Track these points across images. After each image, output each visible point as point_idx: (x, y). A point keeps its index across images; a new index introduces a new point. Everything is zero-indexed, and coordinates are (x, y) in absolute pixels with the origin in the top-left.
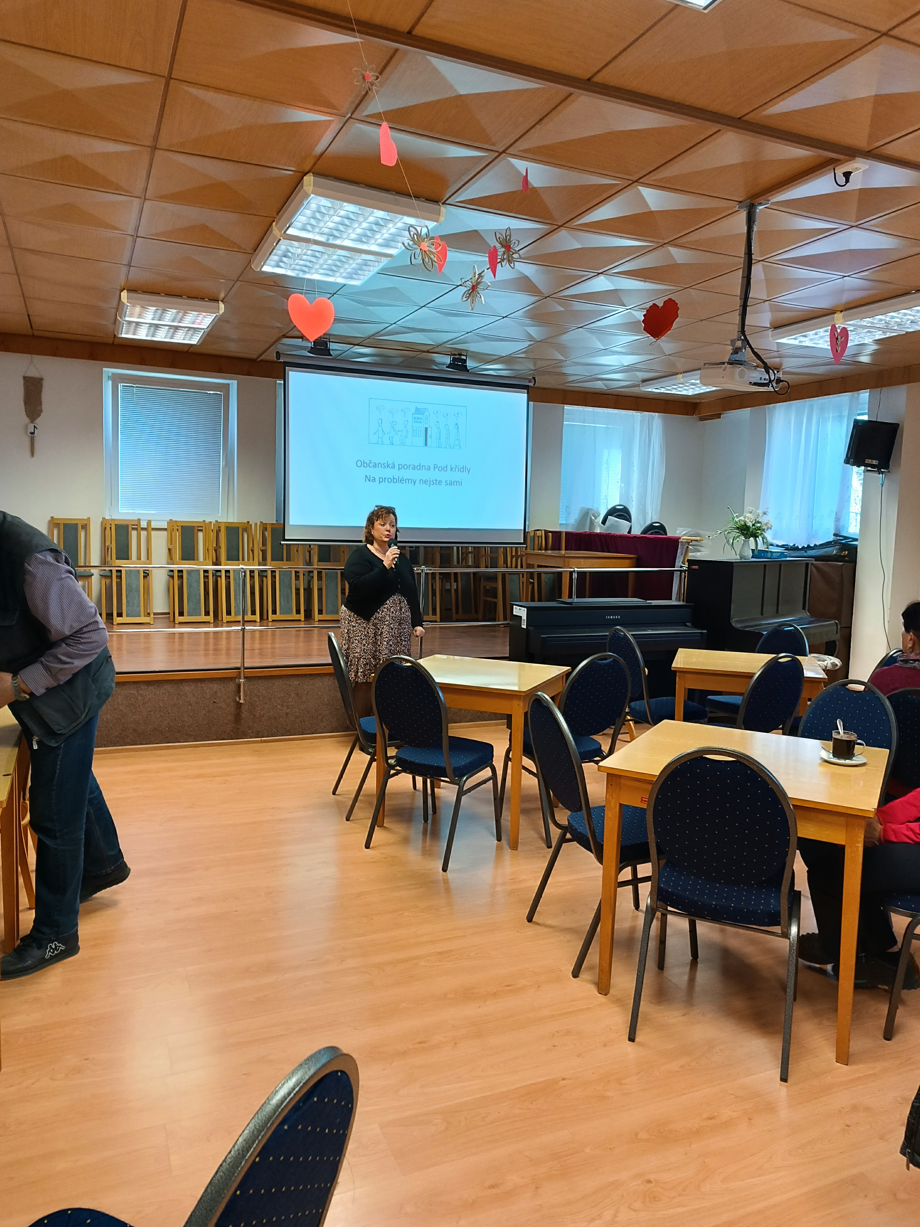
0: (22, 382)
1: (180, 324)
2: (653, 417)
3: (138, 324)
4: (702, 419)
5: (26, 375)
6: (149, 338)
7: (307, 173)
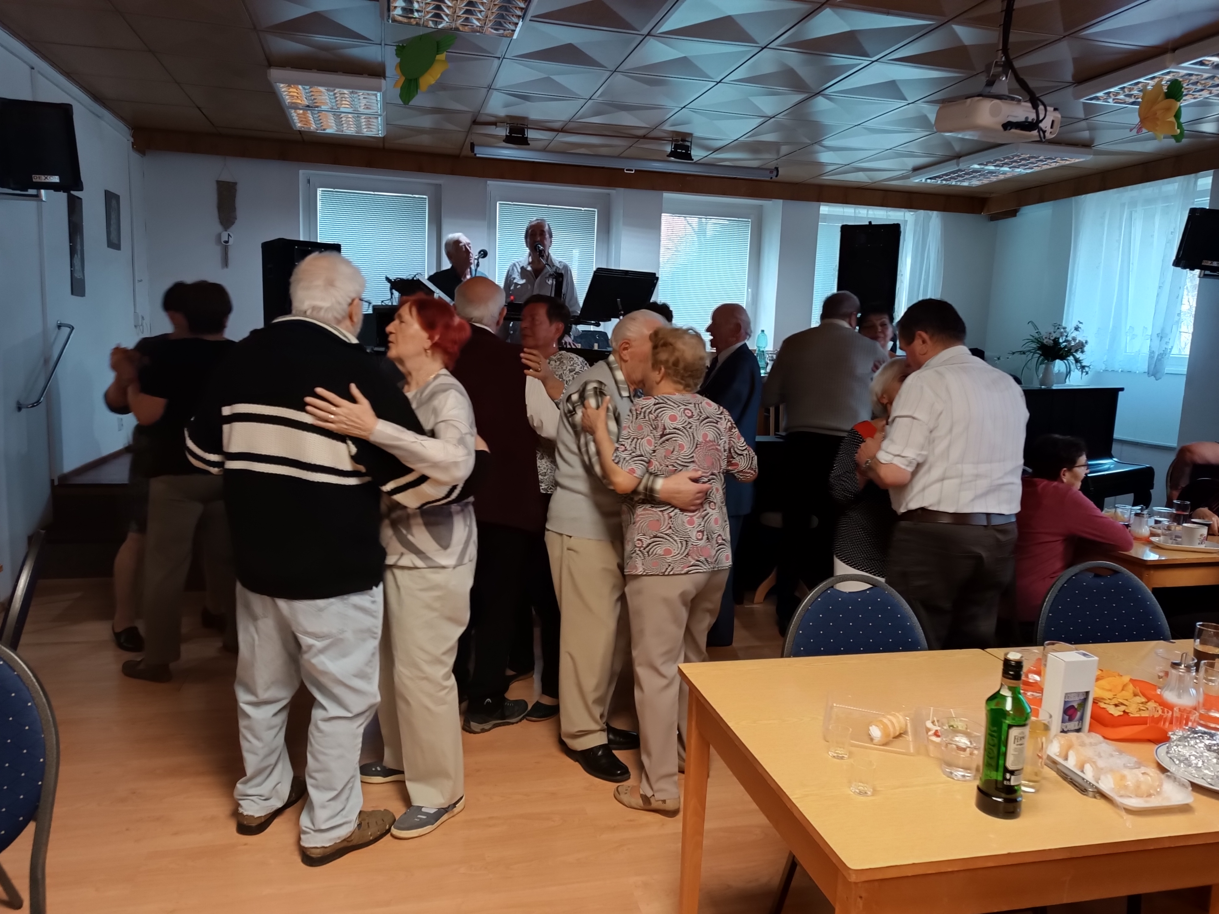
0: (214, 186)
2: (930, 217)
4: (994, 218)
5: (219, 180)
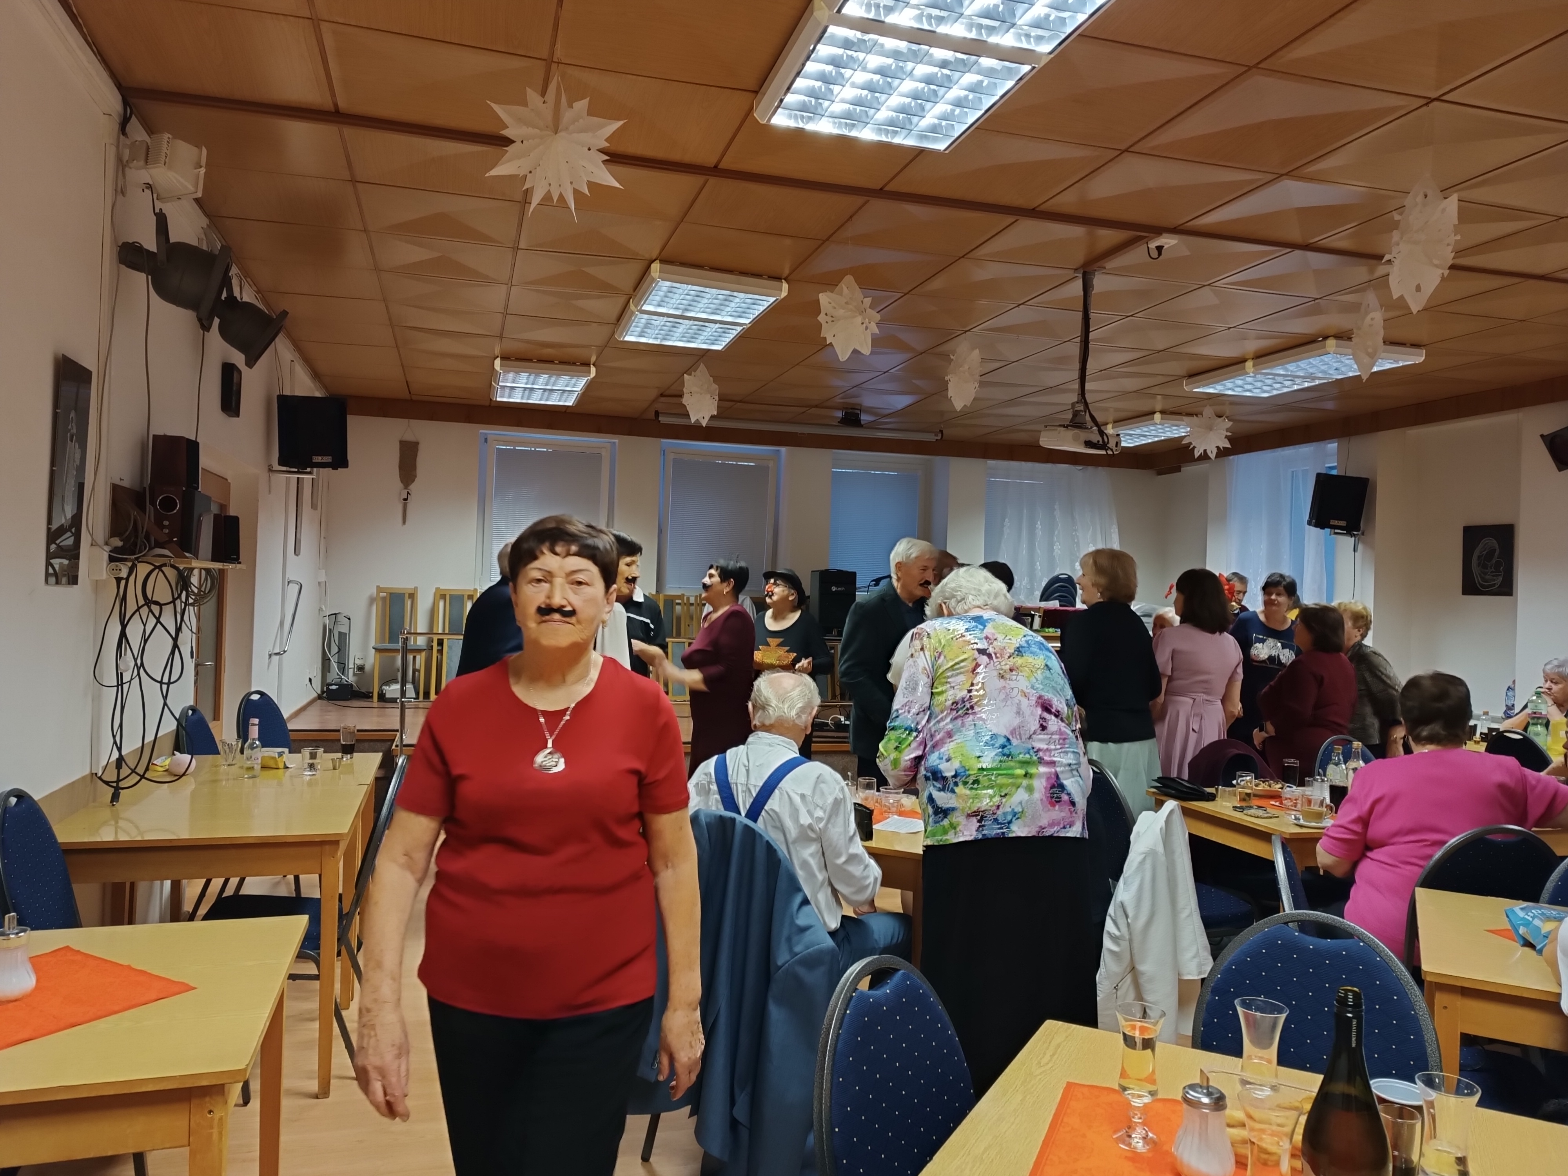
0: (397, 446)
1: (554, 388)
3: (512, 388)
4: (1161, 472)
5: (403, 439)
6: (524, 401)
7: (653, 261)
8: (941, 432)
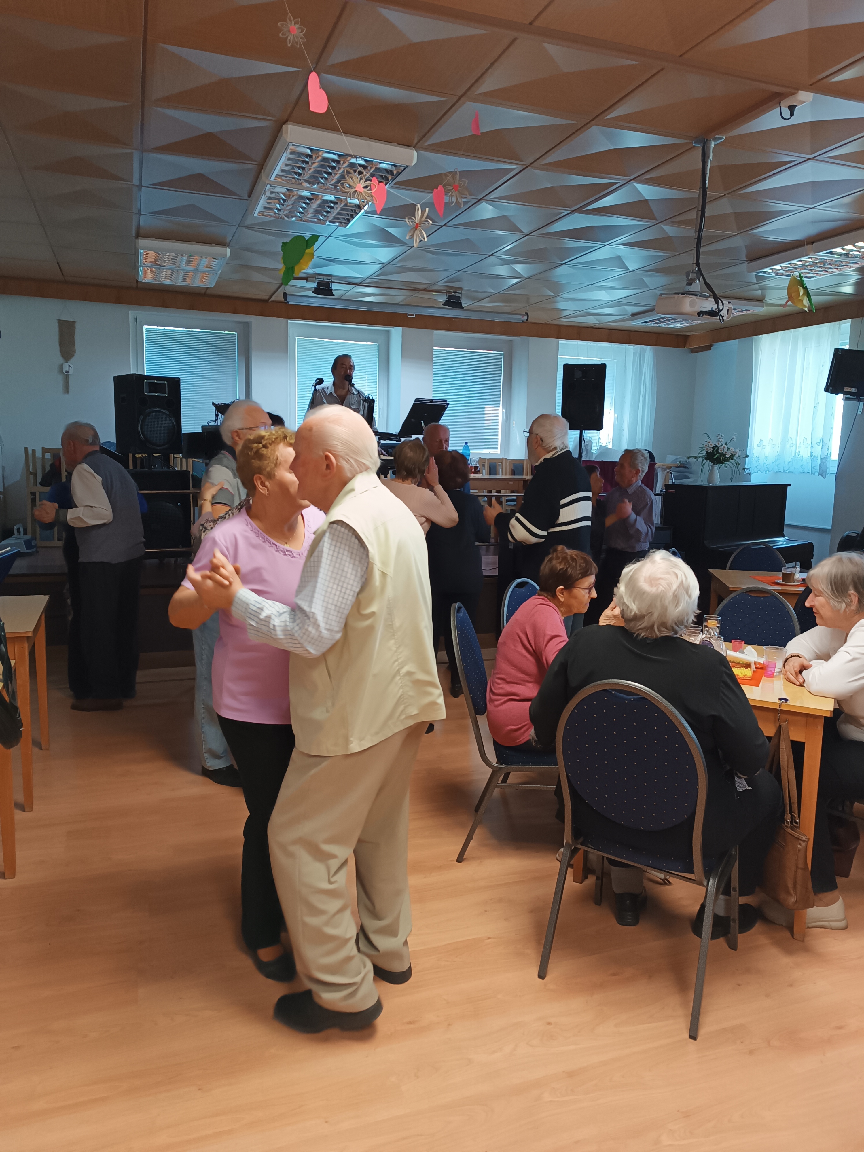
0: (56, 324)
2: (645, 350)
4: (694, 351)
5: (61, 319)
6: (168, 282)
7: (286, 120)
8: (527, 314)
